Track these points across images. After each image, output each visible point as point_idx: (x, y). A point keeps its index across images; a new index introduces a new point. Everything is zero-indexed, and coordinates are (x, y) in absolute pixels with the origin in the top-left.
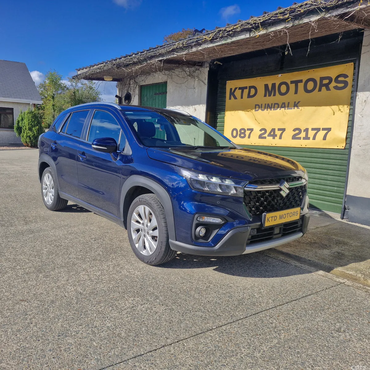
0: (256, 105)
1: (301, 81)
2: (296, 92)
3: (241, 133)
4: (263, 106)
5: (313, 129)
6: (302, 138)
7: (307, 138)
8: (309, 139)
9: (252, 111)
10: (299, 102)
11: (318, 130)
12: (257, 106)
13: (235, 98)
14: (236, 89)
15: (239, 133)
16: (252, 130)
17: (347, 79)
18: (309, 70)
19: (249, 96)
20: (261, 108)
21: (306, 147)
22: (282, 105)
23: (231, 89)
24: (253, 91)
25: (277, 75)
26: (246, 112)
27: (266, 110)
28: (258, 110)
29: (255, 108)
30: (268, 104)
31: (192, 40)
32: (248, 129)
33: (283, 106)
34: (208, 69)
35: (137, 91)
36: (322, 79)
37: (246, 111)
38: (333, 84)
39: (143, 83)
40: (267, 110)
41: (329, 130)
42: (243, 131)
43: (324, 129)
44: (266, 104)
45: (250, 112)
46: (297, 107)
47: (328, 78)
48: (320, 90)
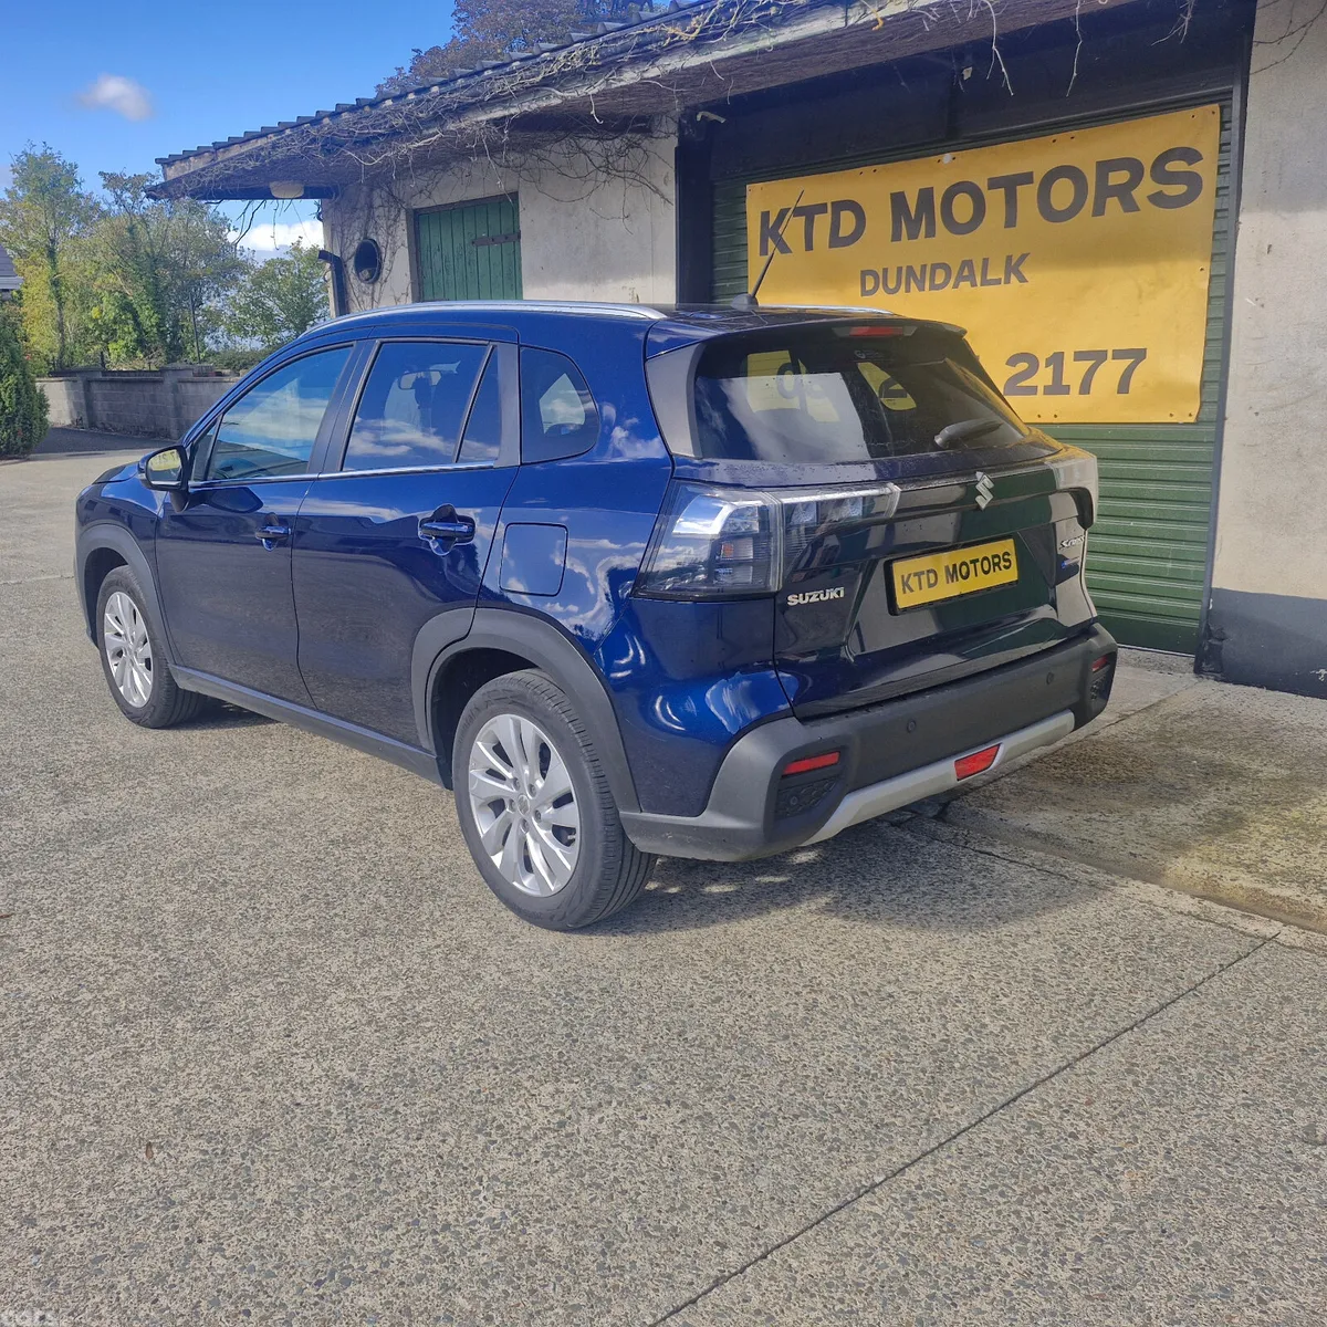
0: (864, 273)
1: (1027, 178)
2: (1011, 221)
4: (892, 275)
5: (1079, 356)
6: (1041, 390)
7: (1057, 388)
8: (1066, 390)
10: (1023, 257)
11: (1098, 357)
12: (869, 278)
13: (784, 248)
14: (783, 213)
17: (1196, 168)
18: (1054, 137)
19: (836, 241)
20: (885, 282)
21: (1055, 421)
22: (962, 270)
23: (765, 216)
24: (848, 221)
25: (938, 157)
27: (902, 289)
28: (872, 292)
29: (863, 284)
30: (910, 269)
31: (622, 42)
33: (966, 273)
34: (674, 142)
35: (402, 233)
36: (1105, 167)
38: (1147, 186)
39: (422, 202)
40: (908, 290)
41: (1139, 355)
43: (1118, 355)
44: (900, 270)
46: (1019, 274)
47: (1125, 164)
48: (1099, 212)
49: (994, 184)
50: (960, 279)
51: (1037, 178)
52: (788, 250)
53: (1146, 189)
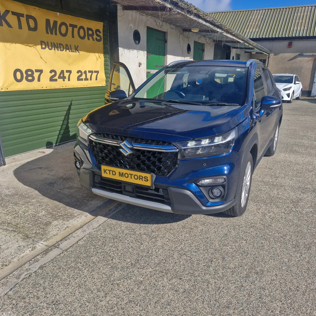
0: (41, 41)
2: (73, 36)
3: (28, 76)
4: (50, 44)
5: (89, 72)
6: (84, 80)
7: (86, 79)
10: (78, 46)
11: (92, 72)
12: (43, 43)
13: (9, 25)
14: (7, 12)
15: (25, 75)
16: (41, 71)
17: (101, 34)
18: (79, 18)
19: (30, 28)
20: (48, 46)
21: (87, 87)
25: (56, 13)
27: (53, 49)
28: (45, 48)
29: (42, 45)
30: (54, 43)
32: (37, 71)
33: (67, 48)
36: (88, 29)
37: (27, 46)
40: (55, 50)
41: (98, 72)
42: (30, 73)
43: (95, 72)
45: (32, 47)
46: (78, 51)
47: (91, 29)
48: (89, 39)
49: (71, 25)
50: (66, 49)
51: (78, 27)
52: (12, 27)
53: (95, 36)
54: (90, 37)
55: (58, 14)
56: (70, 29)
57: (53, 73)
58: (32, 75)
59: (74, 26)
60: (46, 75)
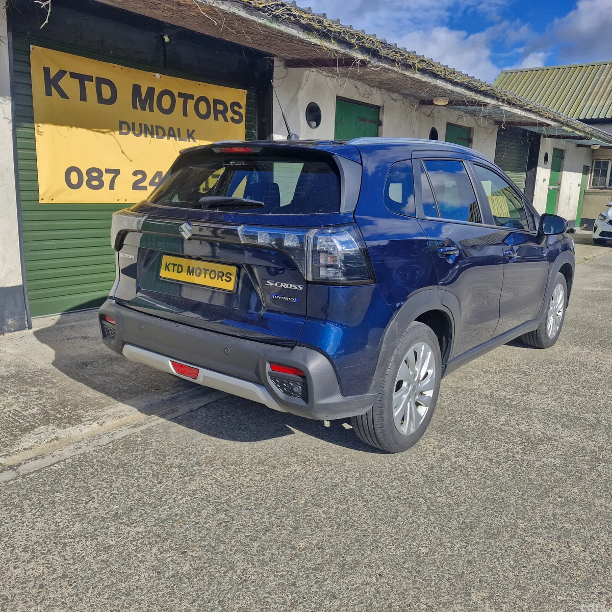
0: (121, 123)
1: (191, 97)
2: (185, 113)
3: (91, 179)
4: (137, 127)
9: (112, 133)
10: (193, 131)
12: (124, 126)
13: (63, 95)
14: (62, 73)
15: (85, 178)
16: (116, 172)
17: (241, 111)
18: (199, 83)
19: (101, 100)
20: (134, 130)
22: (170, 132)
23: (47, 71)
24: (106, 92)
25: (154, 74)
26: (96, 133)
27: (143, 135)
28: (126, 134)
29: (121, 129)
30: (145, 125)
32: (108, 171)
33: (172, 133)
36: (215, 102)
40: (146, 136)
42: (95, 174)
44: (141, 124)
46: (193, 138)
47: (222, 103)
48: (216, 119)
49: (180, 95)
50: (169, 135)
51: (196, 98)
52: (67, 97)
53: (229, 114)
54: (220, 116)
55: (158, 75)
56: (179, 101)
57: (140, 176)
58: (99, 178)
59: (186, 97)
60: (126, 179)
